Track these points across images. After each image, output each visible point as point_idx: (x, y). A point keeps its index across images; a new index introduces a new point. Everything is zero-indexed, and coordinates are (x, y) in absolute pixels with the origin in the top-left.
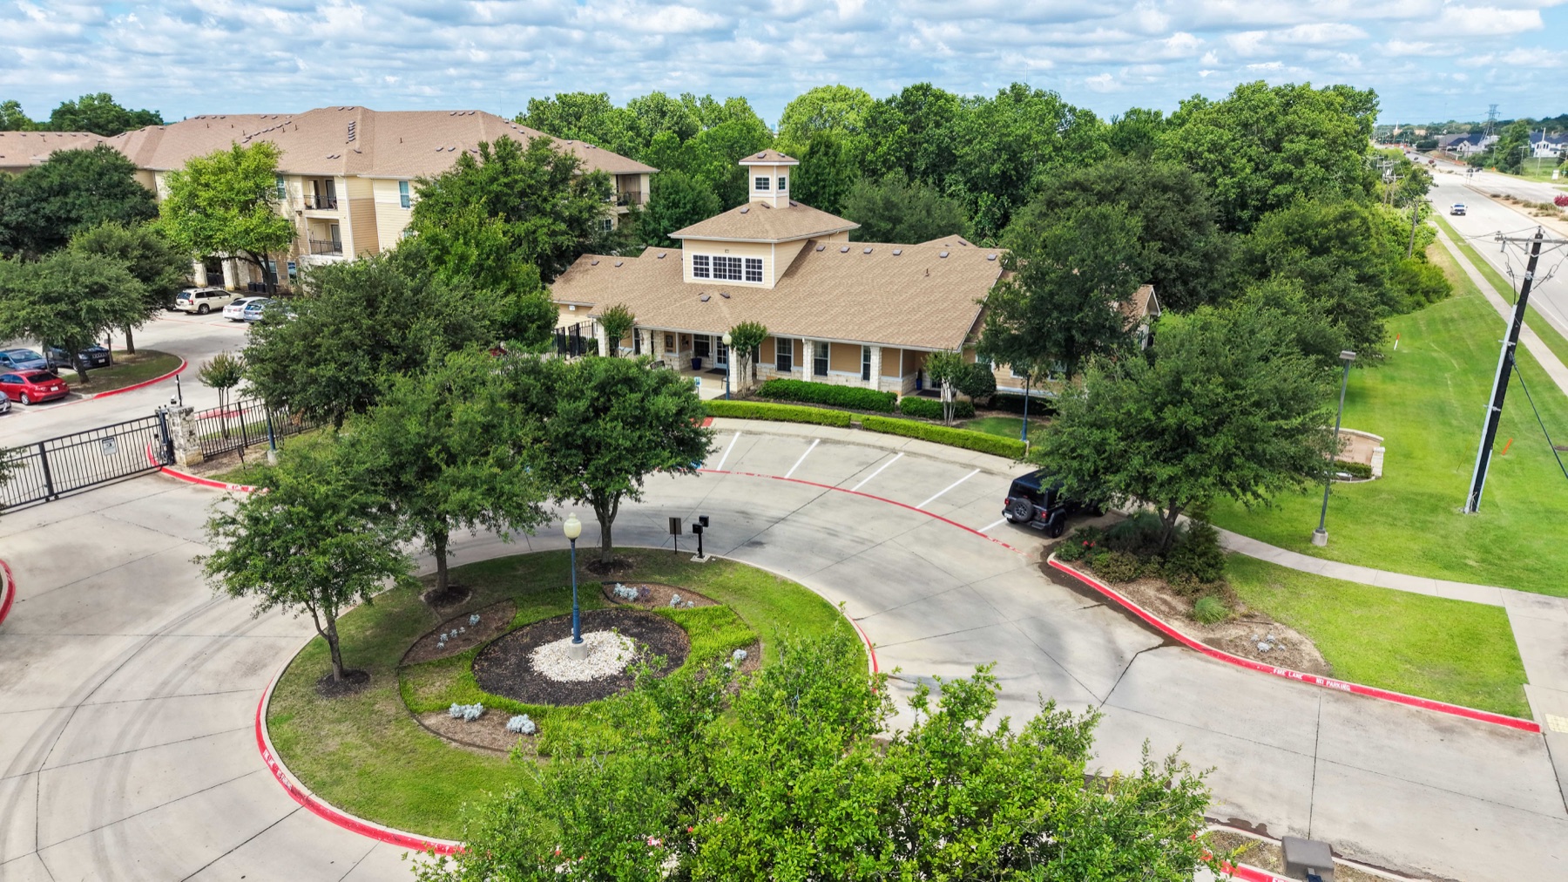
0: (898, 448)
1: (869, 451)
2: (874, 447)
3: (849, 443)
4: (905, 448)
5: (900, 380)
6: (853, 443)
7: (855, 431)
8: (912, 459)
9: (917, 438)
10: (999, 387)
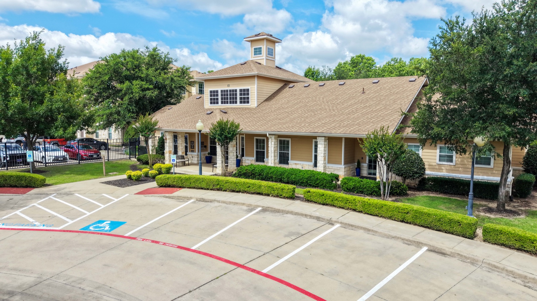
0: (334, 219)
1: (304, 220)
2: (311, 217)
3: (288, 212)
4: (342, 219)
5: (342, 166)
6: (291, 213)
7: (297, 202)
8: (349, 232)
9: (354, 210)
10: (428, 172)
